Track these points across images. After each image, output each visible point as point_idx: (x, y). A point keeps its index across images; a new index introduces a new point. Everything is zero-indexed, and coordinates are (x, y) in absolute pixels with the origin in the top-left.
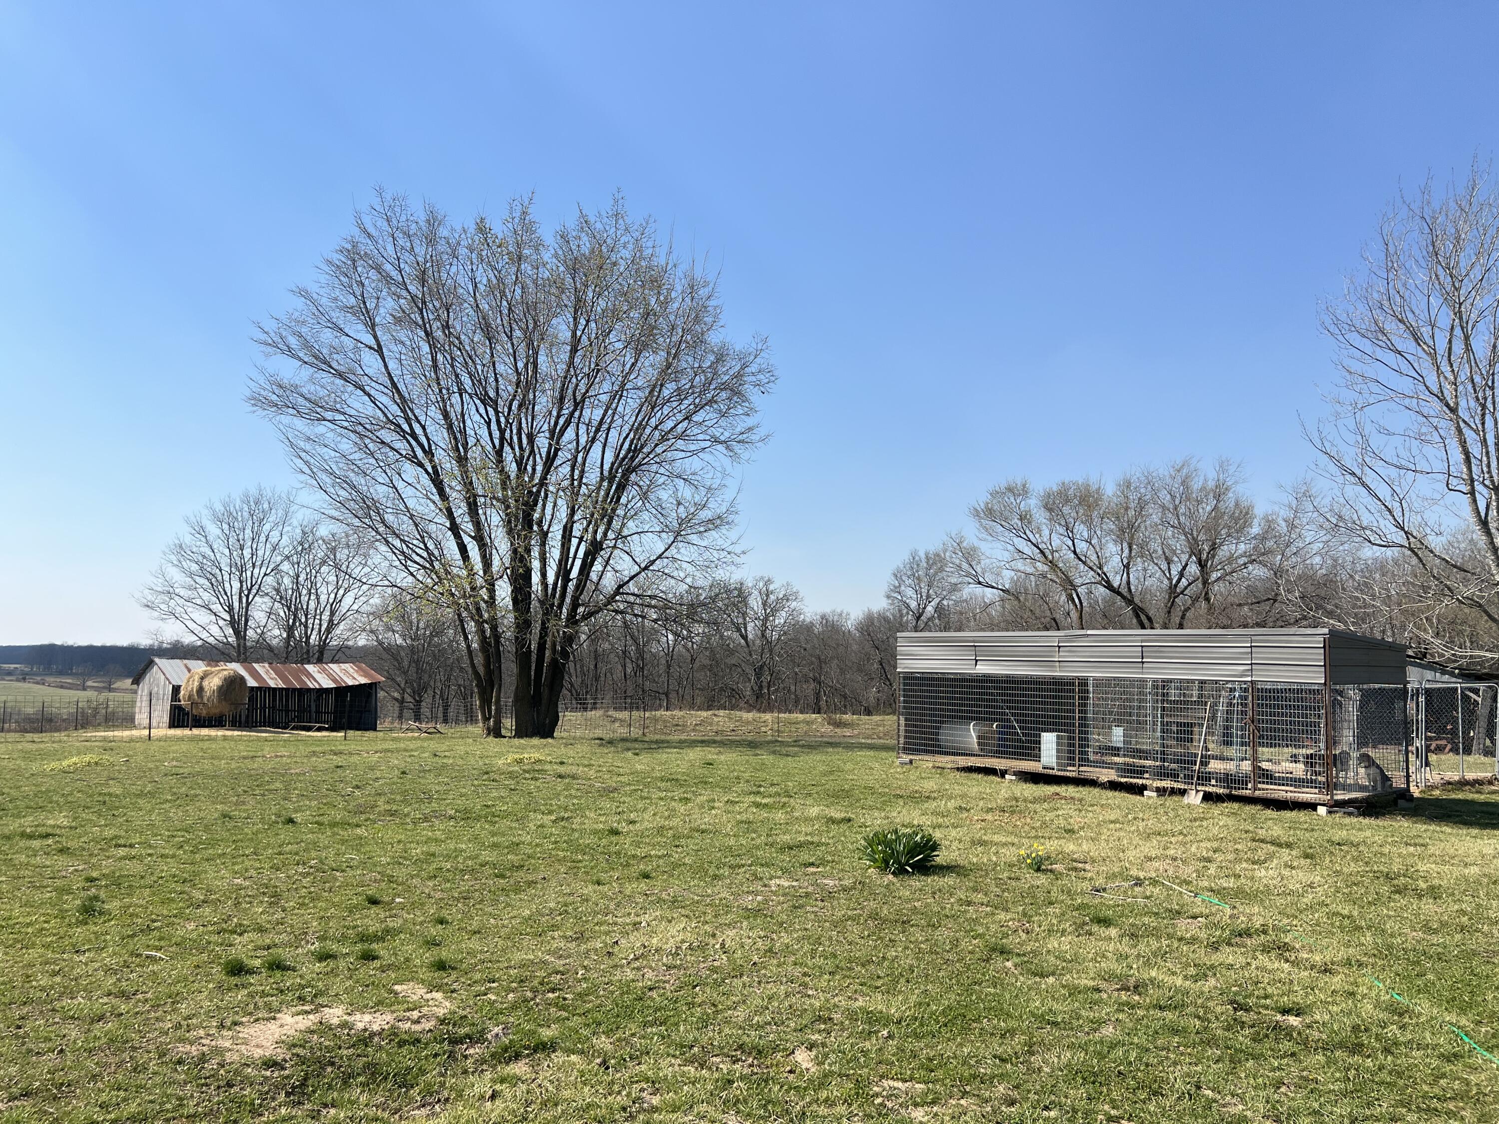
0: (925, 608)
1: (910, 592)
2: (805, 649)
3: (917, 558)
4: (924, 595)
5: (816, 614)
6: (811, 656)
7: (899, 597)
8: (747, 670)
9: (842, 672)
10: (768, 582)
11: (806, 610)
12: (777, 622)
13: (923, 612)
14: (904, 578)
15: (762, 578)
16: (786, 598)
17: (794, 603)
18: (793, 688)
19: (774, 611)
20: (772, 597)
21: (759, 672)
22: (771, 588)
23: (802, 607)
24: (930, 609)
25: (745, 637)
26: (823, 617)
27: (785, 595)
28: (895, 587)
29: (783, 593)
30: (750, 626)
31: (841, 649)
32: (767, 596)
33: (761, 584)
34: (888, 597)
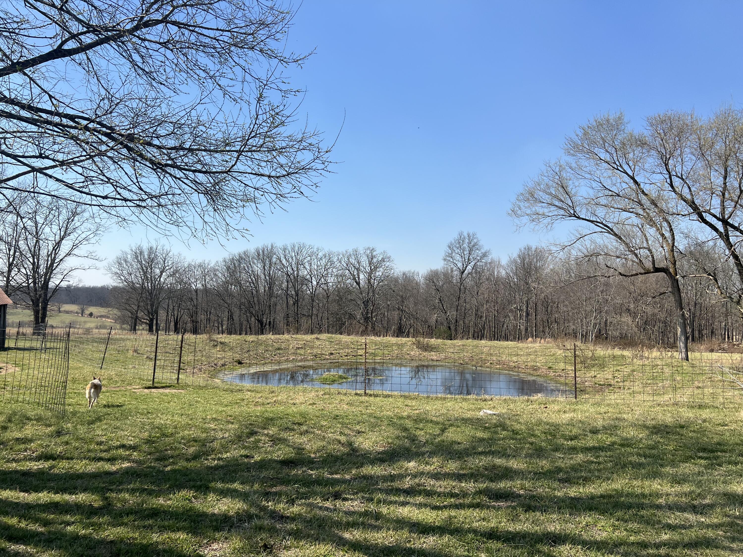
0: (466, 267)
1: (458, 257)
2: (394, 291)
3: (462, 237)
4: (467, 258)
5: (400, 272)
6: (397, 295)
7: (451, 260)
8: (359, 303)
9: (416, 304)
10: (373, 250)
11: (395, 267)
12: (377, 274)
13: (465, 269)
14: (454, 249)
15: (369, 248)
16: (383, 260)
17: (388, 263)
18: (386, 314)
19: (376, 268)
20: (375, 260)
21: (366, 303)
22: (374, 253)
23: (393, 265)
24: (469, 268)
25: (358, 284)
26: (404, 274)
27: (383, 258)
28: (449, 254)
29: (381, 256)
30: (362, 276)
31: (415, 291)
32: (372, 259)
33: (368, 252)
34: (445, 260)
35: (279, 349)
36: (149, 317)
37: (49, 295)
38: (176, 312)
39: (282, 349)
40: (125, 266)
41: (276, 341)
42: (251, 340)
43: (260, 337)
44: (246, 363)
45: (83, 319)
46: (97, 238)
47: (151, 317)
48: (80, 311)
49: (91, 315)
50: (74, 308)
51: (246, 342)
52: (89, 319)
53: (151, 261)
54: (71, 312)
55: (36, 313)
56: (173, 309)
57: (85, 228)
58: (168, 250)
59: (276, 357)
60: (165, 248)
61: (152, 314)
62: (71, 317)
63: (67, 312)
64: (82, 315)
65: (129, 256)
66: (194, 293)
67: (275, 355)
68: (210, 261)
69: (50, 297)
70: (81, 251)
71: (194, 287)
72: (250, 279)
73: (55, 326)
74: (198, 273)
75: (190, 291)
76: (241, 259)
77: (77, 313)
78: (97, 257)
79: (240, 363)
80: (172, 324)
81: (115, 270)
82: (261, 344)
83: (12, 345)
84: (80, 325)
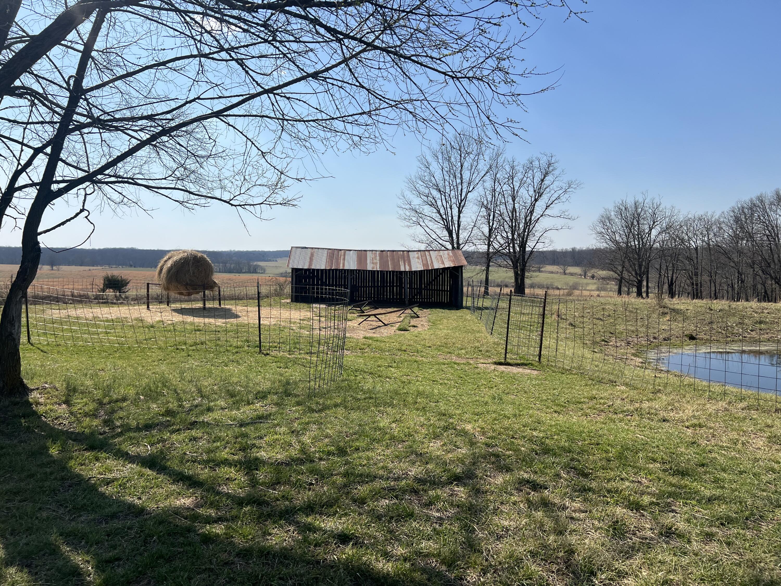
35: (761, 322)
36: (637, 279)
37: (526, 257)
38: (670, 273)
39: (766, 323)
40: (608, 224)
41: (760, 311)
42: (720, 308)
43: (734, 305)
44: (702, 339)
45: (585, 281)
46: (567, 196)
47: (639, 278)
48: (583, 273)
49: (593, 277)
50: (577, 270)
51: (711, 310)
52: (591, 281)
53: (637, 217)
54: (576, 274)
55: (516, 274)
56: (667, 269)
57: (557, 187)
58: (658, 203)
59: (753, 333)
60: (655, 201)
61: (640, 276)
62: (575, 279)
63: (572, 274)
64: (585, 277)
65: (613, 213)
66: (693, 251)
67: (752, 331)
68: (714, 212)
69: (528, 258)
70: (554, 210)
71: (693, 244)
72: (767, 232)
73: (560, 287)
74: (700, 226)
75: (689, 248)
76: (753, 207)
77: (580, 275)
78: (570, 216)
79: (692, 338)
80: (666, 287)
81: (600, 229)
82: (734, 315)
83: (469, 304)
84: (582, 287)
